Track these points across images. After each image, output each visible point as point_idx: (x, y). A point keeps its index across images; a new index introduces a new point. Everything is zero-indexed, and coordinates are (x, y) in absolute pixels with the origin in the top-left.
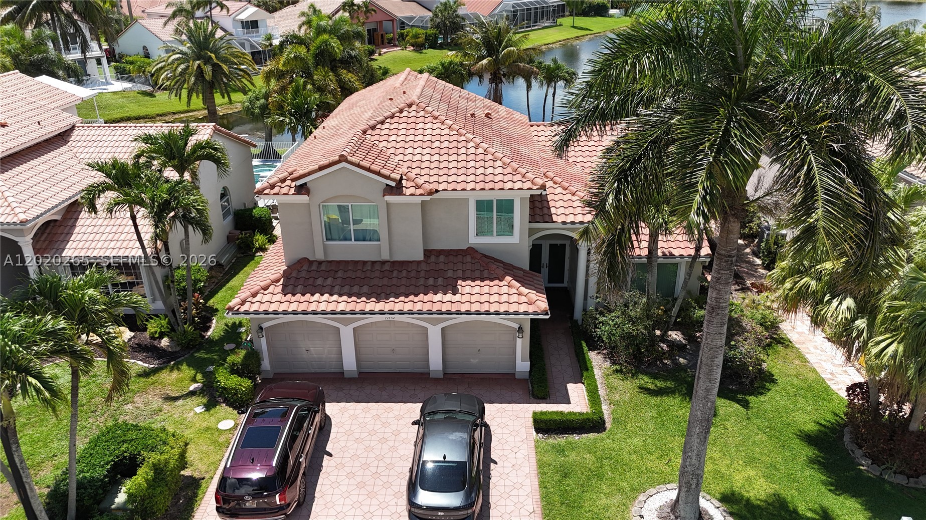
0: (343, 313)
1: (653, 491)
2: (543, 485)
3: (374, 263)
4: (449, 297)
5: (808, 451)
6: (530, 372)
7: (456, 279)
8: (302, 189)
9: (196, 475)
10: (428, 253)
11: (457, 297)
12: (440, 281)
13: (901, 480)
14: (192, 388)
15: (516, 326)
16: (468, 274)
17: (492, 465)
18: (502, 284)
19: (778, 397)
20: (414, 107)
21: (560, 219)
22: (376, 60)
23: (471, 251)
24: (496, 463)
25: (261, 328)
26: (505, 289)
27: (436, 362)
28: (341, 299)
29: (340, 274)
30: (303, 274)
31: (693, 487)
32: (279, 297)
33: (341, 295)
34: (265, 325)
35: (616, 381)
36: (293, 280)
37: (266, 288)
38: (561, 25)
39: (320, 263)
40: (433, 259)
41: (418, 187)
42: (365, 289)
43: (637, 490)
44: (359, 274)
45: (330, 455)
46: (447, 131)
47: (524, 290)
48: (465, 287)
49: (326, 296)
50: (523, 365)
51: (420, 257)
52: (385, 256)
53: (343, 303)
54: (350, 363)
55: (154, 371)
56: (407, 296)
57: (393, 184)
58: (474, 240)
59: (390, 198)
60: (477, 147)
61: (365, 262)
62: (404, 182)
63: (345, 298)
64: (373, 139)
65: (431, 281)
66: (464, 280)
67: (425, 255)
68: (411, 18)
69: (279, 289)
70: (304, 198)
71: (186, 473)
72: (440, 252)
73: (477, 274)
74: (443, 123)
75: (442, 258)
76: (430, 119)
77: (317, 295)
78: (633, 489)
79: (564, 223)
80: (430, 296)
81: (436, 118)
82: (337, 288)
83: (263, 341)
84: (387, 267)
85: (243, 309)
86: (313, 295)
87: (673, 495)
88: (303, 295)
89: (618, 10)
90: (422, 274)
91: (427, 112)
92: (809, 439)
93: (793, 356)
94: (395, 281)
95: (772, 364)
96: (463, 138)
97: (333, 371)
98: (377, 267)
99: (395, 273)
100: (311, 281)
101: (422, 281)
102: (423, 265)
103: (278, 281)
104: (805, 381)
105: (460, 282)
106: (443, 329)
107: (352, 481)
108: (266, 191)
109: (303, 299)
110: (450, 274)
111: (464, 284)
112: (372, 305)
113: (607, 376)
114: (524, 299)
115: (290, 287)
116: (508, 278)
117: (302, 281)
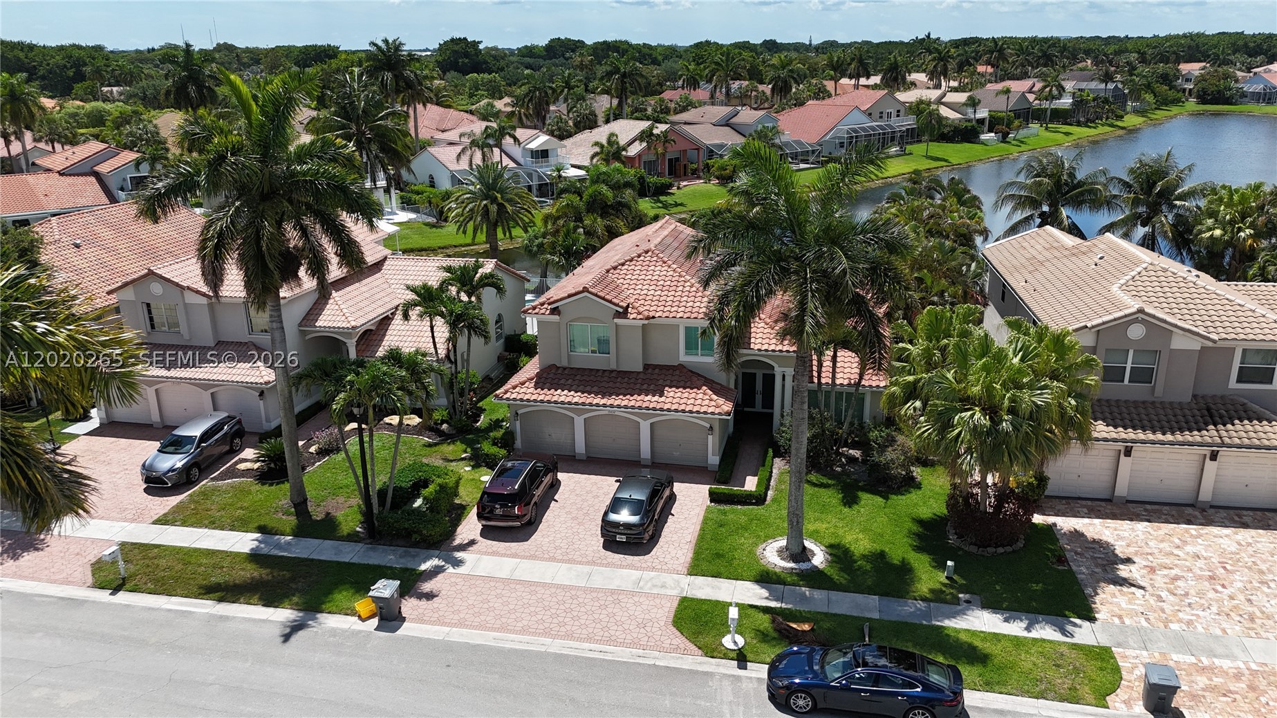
0: (576, 404)
2: (702, 529)
3: (605, 371)
4: (656, 398)
6: (720, 465)
7: (664, 386)
8: (555, 311)
9: (464, 503)
10: (646, 367)
11: (663, 399)
12: (652, 387)
13: (973, 549)
14: (463, 456)
15: (708, 426)
16: (674, 383)
17: (670, 516)
18: (699, 392)
20: (650, 254)
21: (757, 347)
22: (673, 194)
23: (681, 367)
24: (673, 515)
25: (517, 414)
26: (700, 396)
27: (645, 451)
28: (576, 395)
29: (578, 377)
30: (551, 375)
32: (532, 390)
33: (576, 392)
34: (520, 412)
35: (788, 477)
36: (543, 380)
37: (523, 383)
38: (911, 154)
39: (565, 369)
40: (650, 371)
41: (639, 313)
42: (595, 389)
43: (768, 538)
44: (592, 378)
45: (557, 501)
46: (671, 273)
47: (715, 397)
48: (670, 392)
49: (566, 392)
50: (714, 459)
51: (640, 369)
52: (613, 366)
53: (577, 397)
54: (580, 447)
55: (436, 445)
56: (625, 395)
57: (621, 310)
58: (684, 358)
59: (618, 321)
60: (691, 287)
61: (598, 370)
62: (630, 310)
63: (579, 394)
64: (614, 276)
65: (645, 386)
66: (671, 387)
67: (644, 368)
68: (721, 146)
69: (532, 385)
70: (557, 317)
71: (457, 501)
72: (655, 366)
73: (682, 384)
74: (669, 267)
75: (657, 371)
76: (661, 263)
77: (559, 391)
78: (766, 537)
79: (759, 350)
80: (642, 397)
81: (665, 263)
82: (574, 388)
83: (518, 423)
84: (614, 375)
85: (505, 397)
86: (556, 390)
88: (549, 390)
89: (993, 134)
90: (640, 381)
91: (659, 258)
92: (920, 522)
94: (618, 385)
96: (683, 279)
97: (567, 453)
98: (606, 374)
99: (619, 380)
100: (556, 381)
101: (638, 386)
102: (642, 374)
103: (532, 379)
105: (667, 388)
106: (652, 424)
107: (569, 516)
108: (530, 311)
109: (549, 392)
110: (661, 382)
111: (670, 390)
112: (598, 400)
113: (781, 474)
114: (713, 403)
115: (540, 384)
116: (704, 388)
117: (549, 380)
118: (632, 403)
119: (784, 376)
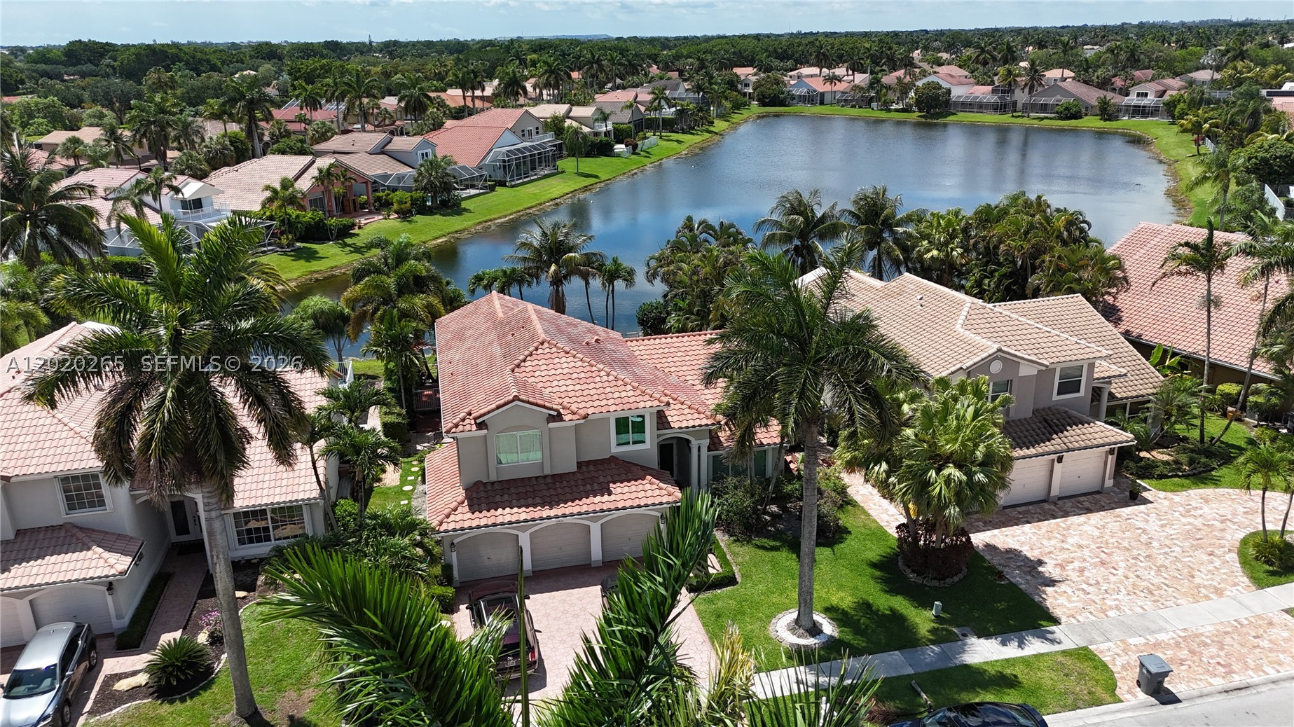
0: (526, 521)
1: (780, 615)
3: (537, 478)
4: (606, 498)
7: (608, 483)
8: (481, 426)
10: (580, 464)
11: (613, 497)
12: (596, 486)
13: (935, 583)
15: (660, 514)
16: (616, 478)
18: (644, 482)
19: (852, 543)
20: (546, 345)
21: (676, 425)
23: (613, 459)
25: (453, 543)
26: (648, 486)
27: (596, 553)
28: (520, 511)
29: (513, 490)
30: (483, 494)
32: (469, 515)
33: (519, 507)
34: (456, 541)
35: (737, 548)
36: (475, 501)
37: (455, 510)
38: (563, 172)
39: (493, 483)
40: (584, 469)
41: (574, 413)
42: (538, 500)
43: (770, 617)
44: (528, 488)
45: (540, 631)
46: (580, 363)
47: (661, 485)
48: (616, 488)
49: (508, 510)
51: (575, 469)
52: (547, 471)
53: (523, 514)
54: (527, 564)
56: (573, 501)
57: (555, 413)
58: (615, 450)
59: (552, 425)
60: (608, 375)
61: (530, 478)
62: (561, 410)
63: (524, 509)
64: (521, 376)
65: (588, 487)
66: (614, 483)
67: (578, 466)
68: (386, 177)
69: (467, 509)
70: (484, 432)
72: (588, 463)
73: (623, 477)
74: (574, 357)
75: (591, 467)
76: (563, 354)
77: (500, 510)
78: (767, 617)
79: (680, 428)
80: (591, 499)
81: (567, 353)
82: (514, 503)
83: (454, 555)
84: (549, 480)
85: (442, 529)
86: (496, 510)
87: (795, 615)
88: (488, 511)
89: (623, 146)
90: (580, 482)
91: (558, 348)
92: (874, 565)
93: (859, 512)
94: (559, 491)
95: (845, 520)
96: (594, 369)
97: (510, 573)
98: (541, 481)
99: (558, 484)
100: (490, 499)
101: (581, 488)
102: (579, 476)
103: (463, 502)
104: (870, 529)
105: (611, 485)
106: (601, 525)
108: (453, 430)
109: (489, 514)
110: (602, 479)
111: (614, 486)
112: (547, 512)
113: (728, 546)
114: (664, 492)
115: (476, 506)
116: (649, 477)
117: (483, 500)
118: (585, 508)
119: (699, 448)
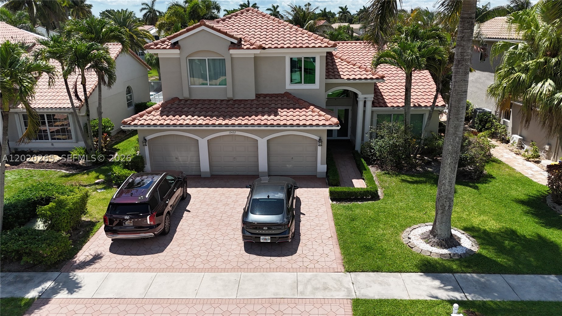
0: (201, 125)
1: (415, 226)
2: (337, 224)
3: (222, 101)
4: (272, 117)
5: (522, 208)
6: (327, 172)
7: (277, 109)
8: (175, 46)
9: (94, 220)
10: (258, 96)
11: (278, 117)
12: (266, 109)
14: (96, 182)
15: (317, 138)
16: (285, 105)
17: (301, 216)
18: (308, 111)
19: (497, 184)
20: (251, 11)
21: (345, 78)
23: (287, 94)
24: (304, 215)
25: (146, 140)
26: (310, 113)
27: (263, 165)
28: (199, 118)
29: (199, 106)
30: (175, 106)
31: (447, 208)
32: (158, 117)
33: (199, 116)
34: (148, 138)
36: (167, 109)
37: (149, 113)
39: (186, 101)
40: (262, 98)
41: (252, 45)
42: (216, 113)
44: (212, 106)
45: (189, 211)
47: (322, 113)
48: (283, 113)
49: (190, 117)
50: (322, 168)
51: (253, 97)
52: (230, 95)
53: (201, 120)
54: (205, 166)
55: (73, 175)
56: (244, 117)
57: (235, 41)
58: (289, 87)
59: (232, 51)
60: (291, 28)
61: (216, 101)
62: (243, 43)
63: (202, 118)
65: (260, 109)
66: (282, 109)
67: (256, 96)
69: (158, 113)
70: (177, 51)
72: (266, 96)
73: (291, 105)
75: (268, 98)
77: (184, 116)
78: (402, 226)
79: (348, 79)
82: (197, 113)
83: (147, 148)
84: (231, 102)
85: (133, 123)
86: (180, 116)
87: (430, 228)
88: (174, 116)
90: (255, 106)
94: (236, 109)
95: (491, 170)
98: (224, 102)
99: (236, 106)
100: (180, 109)
101: (254, 109)
102: (255, 102)
103: (158, 109)
104: (515, 177)
105: (279, 110)
106: (268, 141)
107: (203, 223)
108: (152, 47)
109: (174, 118)
110: (273, 105)
111: (282, 111)
112: (220, 121)
114: (322, 118)
115: (166, 113)
116: (312, 107)
117: (174, 109)
118: (252, 122)
119: (365, 102)
